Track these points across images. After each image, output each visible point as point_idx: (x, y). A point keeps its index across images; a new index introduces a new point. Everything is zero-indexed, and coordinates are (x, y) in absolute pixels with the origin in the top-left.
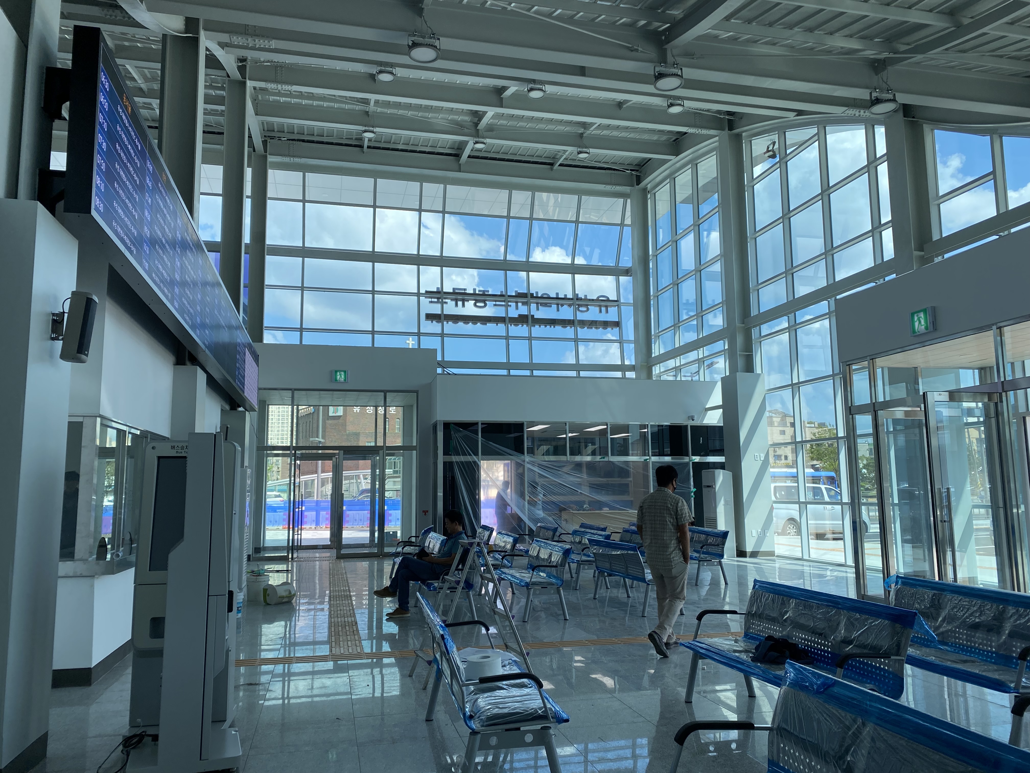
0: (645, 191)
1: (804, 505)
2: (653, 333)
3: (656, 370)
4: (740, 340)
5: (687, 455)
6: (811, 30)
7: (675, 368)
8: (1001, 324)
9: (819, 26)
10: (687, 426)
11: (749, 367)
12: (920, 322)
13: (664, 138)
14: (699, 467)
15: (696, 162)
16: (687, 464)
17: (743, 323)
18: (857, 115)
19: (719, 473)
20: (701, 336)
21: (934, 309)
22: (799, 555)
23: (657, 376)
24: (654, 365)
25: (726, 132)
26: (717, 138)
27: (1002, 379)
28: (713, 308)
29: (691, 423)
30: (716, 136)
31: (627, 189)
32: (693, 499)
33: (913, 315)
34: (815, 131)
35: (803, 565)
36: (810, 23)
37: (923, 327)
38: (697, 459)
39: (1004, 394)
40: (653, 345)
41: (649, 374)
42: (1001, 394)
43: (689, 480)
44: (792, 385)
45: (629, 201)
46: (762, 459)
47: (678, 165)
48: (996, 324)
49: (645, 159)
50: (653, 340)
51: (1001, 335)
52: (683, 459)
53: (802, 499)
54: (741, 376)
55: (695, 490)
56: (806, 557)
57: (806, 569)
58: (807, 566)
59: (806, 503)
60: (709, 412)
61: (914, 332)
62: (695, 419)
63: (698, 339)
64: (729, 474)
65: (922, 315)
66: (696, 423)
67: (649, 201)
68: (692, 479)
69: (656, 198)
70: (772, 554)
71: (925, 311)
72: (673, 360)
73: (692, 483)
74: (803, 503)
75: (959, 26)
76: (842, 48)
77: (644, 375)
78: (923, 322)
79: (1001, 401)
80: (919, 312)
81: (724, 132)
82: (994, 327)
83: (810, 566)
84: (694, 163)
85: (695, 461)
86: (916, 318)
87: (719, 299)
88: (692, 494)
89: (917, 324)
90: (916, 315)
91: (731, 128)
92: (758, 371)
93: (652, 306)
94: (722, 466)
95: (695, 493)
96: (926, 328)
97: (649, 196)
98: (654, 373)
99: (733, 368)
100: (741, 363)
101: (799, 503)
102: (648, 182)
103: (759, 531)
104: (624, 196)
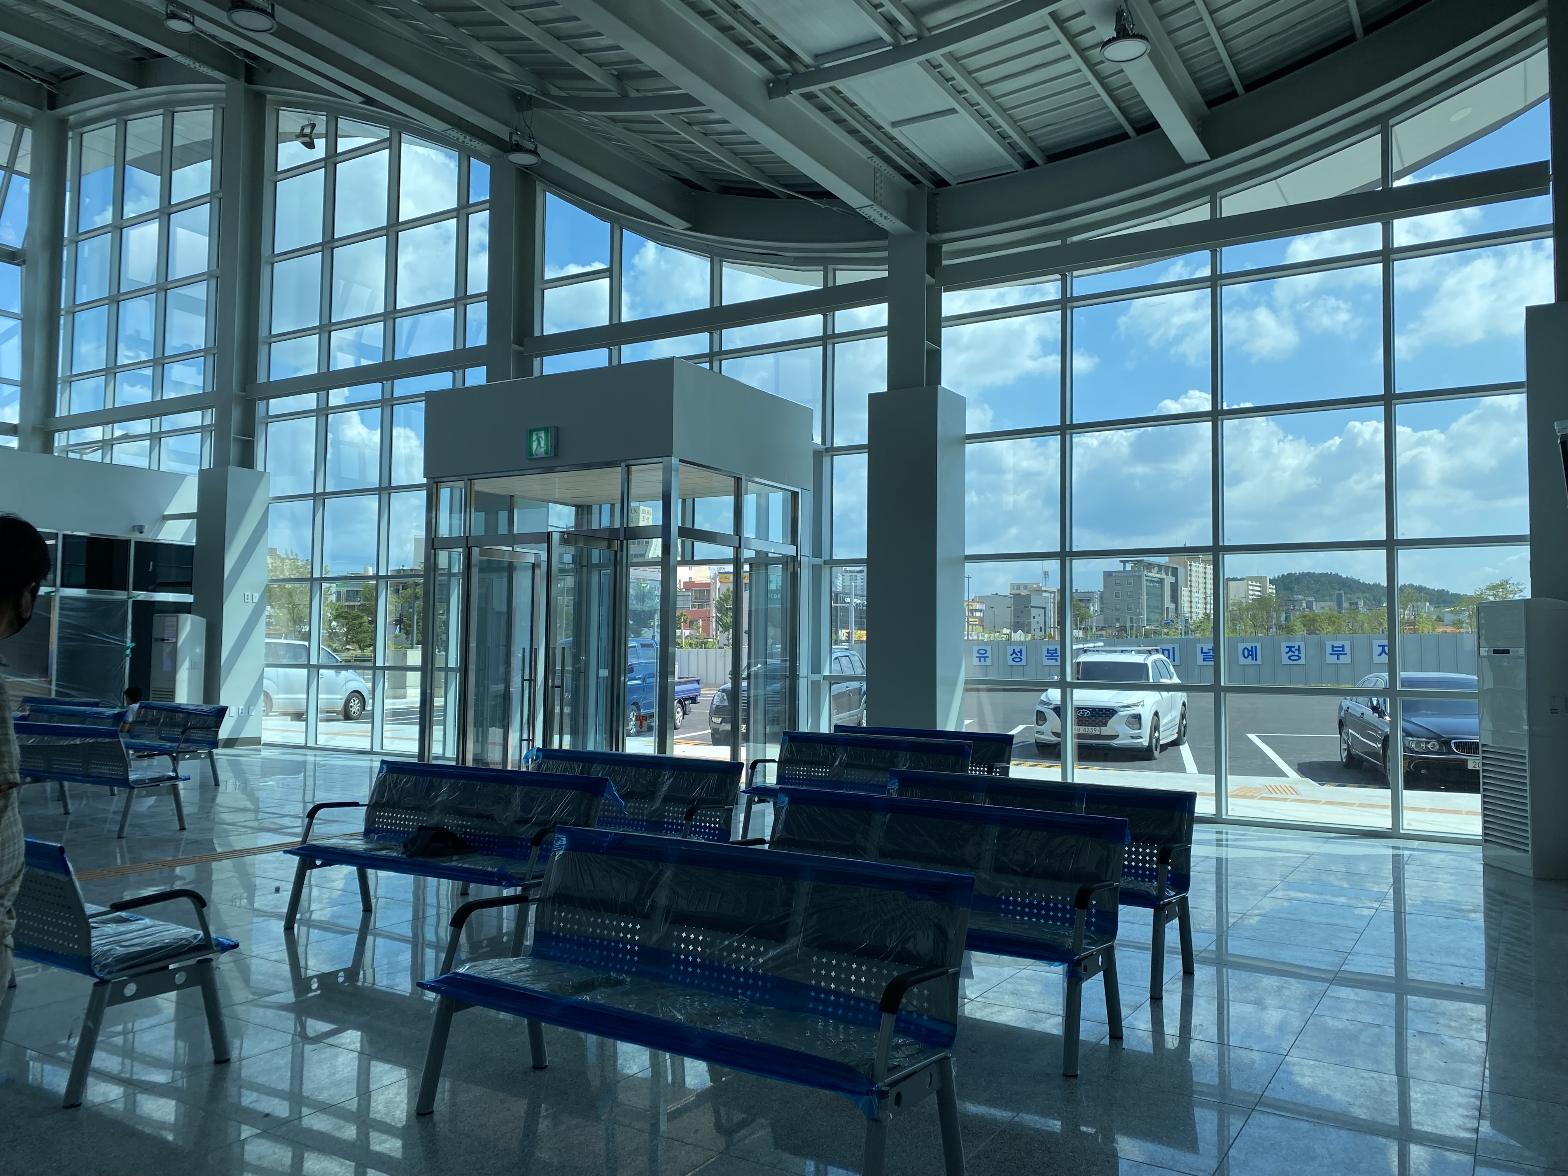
0: (62, 126)
1: (315, 670)
2: (59, 375)
3: (60, 440)
4: (236, 415)
5: (125, 588)
6: (455, 24)
7: (103, 441)
8: (631, 462)
9: (467, 24)
10: (127, 542)
11: (247, 460)
12: (539, 443)
13: (119, 48)
14: (145, 610)
15: (172, 109)
16: (124, 603)
17: (244, 391)
18: (461, 140)
19: (186, 619)
20: (158, 398)
21: (557, 430)
22: (302, 742)
23: (61, 451)
24: (58, 431)
25: (240, 85)
26: (223, 86)
27: (625, 526)
28: (185, 356)
29: (136, 537)
30: (222, 83)
31: (28, 110)
32: (128, 659)
33: (531, 432)
34: (386, 134)
35: (306, 755)
36: (458, 16)
37: (543, 450)
38: (142, 596)
39: (625, 542)
40: (59, 395)
41: (48, 446)
42: (622, 542)
43: (124, 628)
44: (314, 496)
45: (28, 133)
46: (256, 600)
47: (136, 102)
48: (625, 461)
49: (71, 69)
50: (59, 387)
51: (629, 473)
52: (112, 594)
53: (313, 661)
54: (235, 473)
55: (134, 644)
56: (311, 744)
57: (310, 759)
58: (311, 755)
59: (319, 667)
60: (169, 522)
61: (530, 453)
62: (145, 530)
63: (153, 402)
64: (201, 622)
65: (542, 435)
66: (147, 537)
67: (70, 143)
68: (130, 628)
69: (84, 144)
70: (257, 741)
71: (546, 430)
72: (100, 428)
73: (129, 635)
74: (314, 666)
75: (625, 95)
76: (482, 59)
77: (36, 443)
78: (543, 444)
79: (622, 550)
80: (539, 430)
81: (237, 82)
82: (623, 464)
83: (315, 755)
84: (169, 109)
85: (139, 598)
86: (534, 438)
87: (198, 341)
88: (128, 652)
89: (535, 445)
90: (534, 433)
91: (249, 80)
92: (260, 467)
93: (62, 327)
94: (185, 608)
95: (133, 650)
96: (546, 452)
97: (70, 134)
98: (56, 444)
99: (221, 458)
100: (234, 451)
101: (308, 666)
102: (72, 110)
103: (241, 707)
104: (21, 121)
